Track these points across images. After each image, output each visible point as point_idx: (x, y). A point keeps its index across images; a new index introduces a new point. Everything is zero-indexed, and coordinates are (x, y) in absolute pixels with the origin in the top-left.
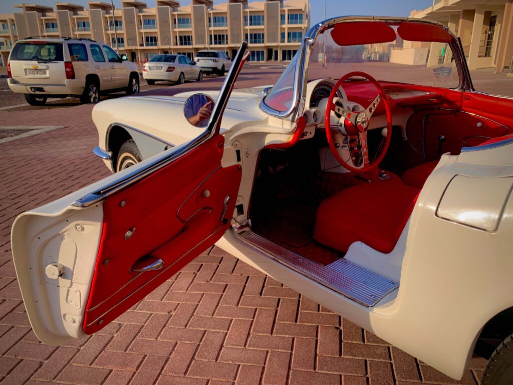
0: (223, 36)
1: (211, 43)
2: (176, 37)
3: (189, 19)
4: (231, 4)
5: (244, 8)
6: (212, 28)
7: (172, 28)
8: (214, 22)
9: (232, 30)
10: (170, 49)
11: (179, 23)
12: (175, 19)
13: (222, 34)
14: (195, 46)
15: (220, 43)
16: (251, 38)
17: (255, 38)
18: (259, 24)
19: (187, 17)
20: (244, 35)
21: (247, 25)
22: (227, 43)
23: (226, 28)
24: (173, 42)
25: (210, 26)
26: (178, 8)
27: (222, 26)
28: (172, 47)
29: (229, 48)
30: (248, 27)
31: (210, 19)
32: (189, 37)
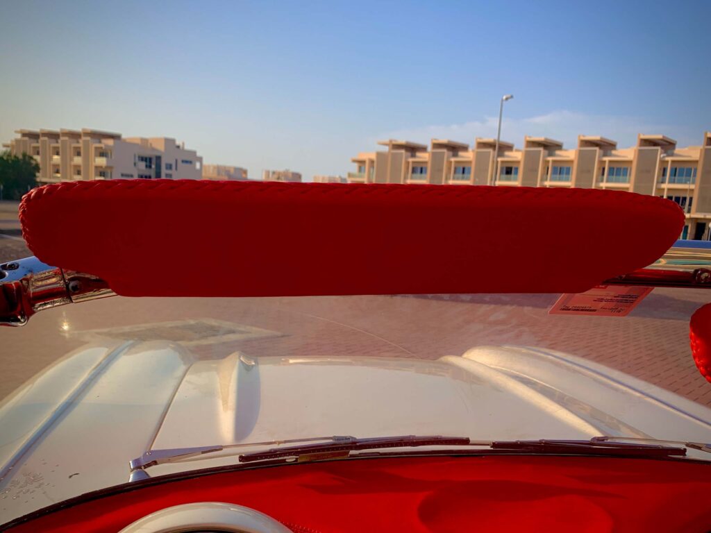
0: (684, 199)
3: (627, 169)
6: (665, 186)
7: (597, 182)
8: (671, 175)
9: (702, 189)
12: (604, 169)
19: (625, 166)
22: (689, 211)
25: (663, 182)
27: (685, 183)
29: (692, 219)
31: (665, 170)
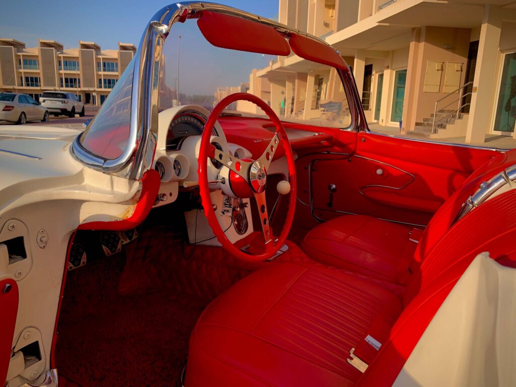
0: (75, 79)
1: (62, 86)
2: (21, 78)
3: (36, 61)
4: (82, 49)
5: (97, 54)
6: (62, 72)
7: (17, 68)
8: (64, 65)
9: (84, 74)
10: (14, 89)
11: (24, 64)
12: (20, 60)
13: (73, 77)
14: (43, 88)
15: (72, 86)
16: (105, 83)
17: (109, 83)
18: (113, 71)
19: (35, 59)
20: (97, 80)
21: (101, 71)
22: (79, 87)
23: (78, 72)
24: (18, 83)
25: (61, 69)
26: (24, 50)
27: (74, 70)
28: (16, 87)
29: (82, 91)
30: (102, 73)
31: (60, 62)
32: (36, 79)
